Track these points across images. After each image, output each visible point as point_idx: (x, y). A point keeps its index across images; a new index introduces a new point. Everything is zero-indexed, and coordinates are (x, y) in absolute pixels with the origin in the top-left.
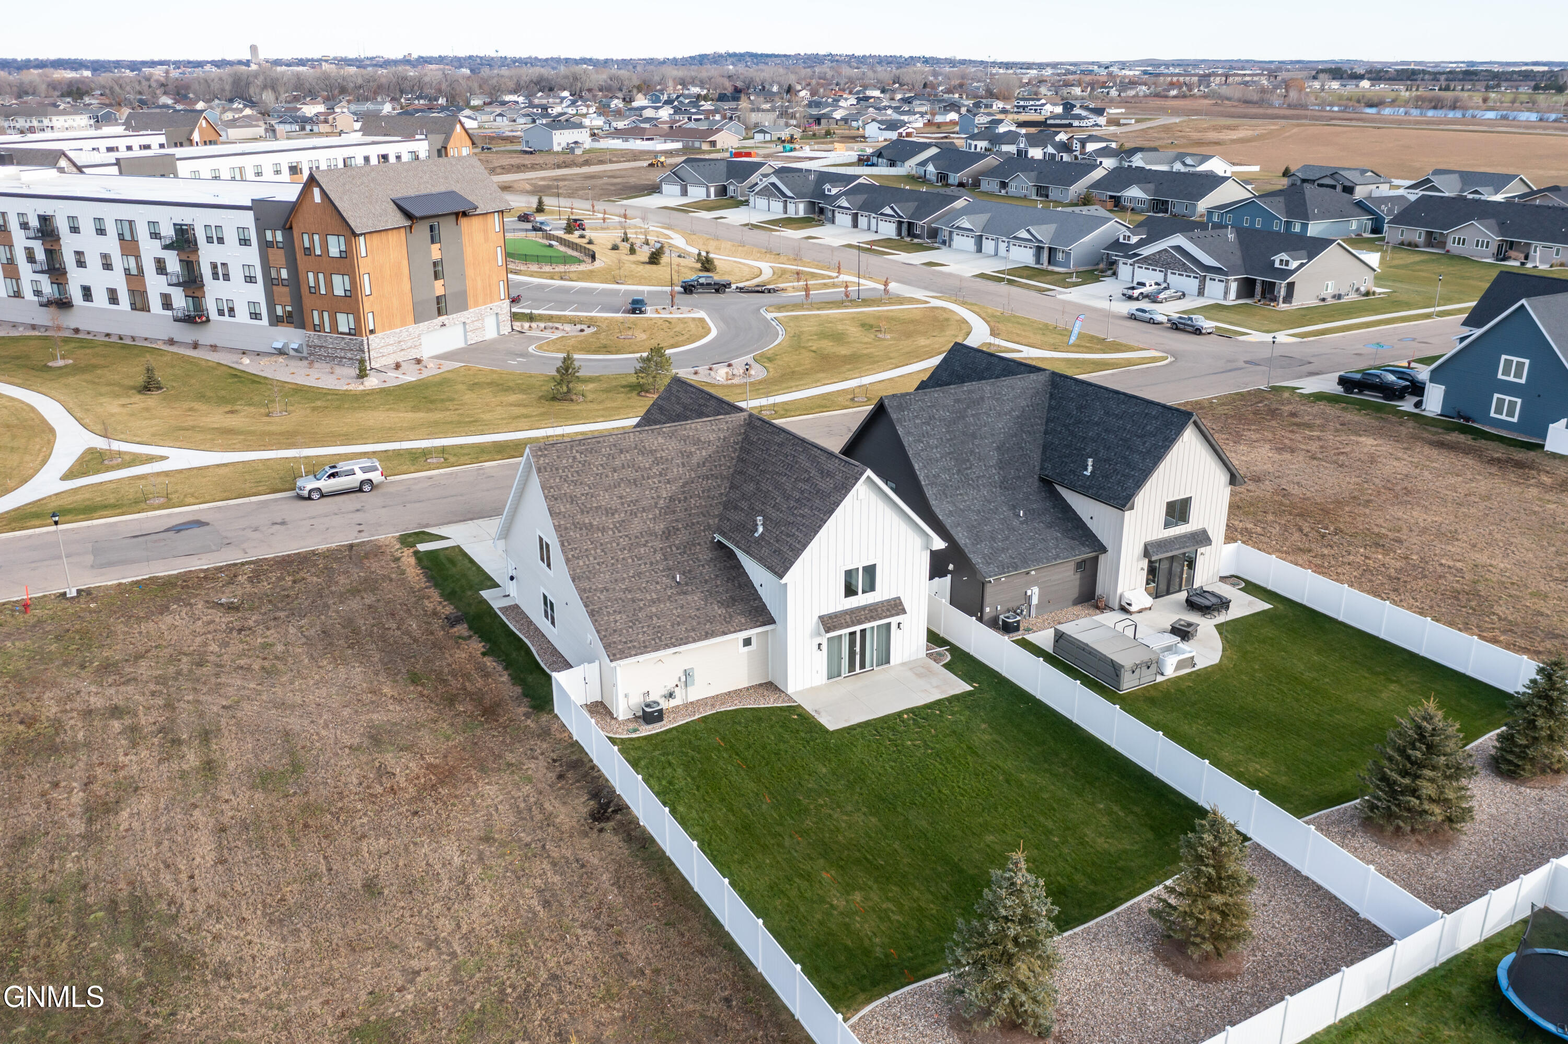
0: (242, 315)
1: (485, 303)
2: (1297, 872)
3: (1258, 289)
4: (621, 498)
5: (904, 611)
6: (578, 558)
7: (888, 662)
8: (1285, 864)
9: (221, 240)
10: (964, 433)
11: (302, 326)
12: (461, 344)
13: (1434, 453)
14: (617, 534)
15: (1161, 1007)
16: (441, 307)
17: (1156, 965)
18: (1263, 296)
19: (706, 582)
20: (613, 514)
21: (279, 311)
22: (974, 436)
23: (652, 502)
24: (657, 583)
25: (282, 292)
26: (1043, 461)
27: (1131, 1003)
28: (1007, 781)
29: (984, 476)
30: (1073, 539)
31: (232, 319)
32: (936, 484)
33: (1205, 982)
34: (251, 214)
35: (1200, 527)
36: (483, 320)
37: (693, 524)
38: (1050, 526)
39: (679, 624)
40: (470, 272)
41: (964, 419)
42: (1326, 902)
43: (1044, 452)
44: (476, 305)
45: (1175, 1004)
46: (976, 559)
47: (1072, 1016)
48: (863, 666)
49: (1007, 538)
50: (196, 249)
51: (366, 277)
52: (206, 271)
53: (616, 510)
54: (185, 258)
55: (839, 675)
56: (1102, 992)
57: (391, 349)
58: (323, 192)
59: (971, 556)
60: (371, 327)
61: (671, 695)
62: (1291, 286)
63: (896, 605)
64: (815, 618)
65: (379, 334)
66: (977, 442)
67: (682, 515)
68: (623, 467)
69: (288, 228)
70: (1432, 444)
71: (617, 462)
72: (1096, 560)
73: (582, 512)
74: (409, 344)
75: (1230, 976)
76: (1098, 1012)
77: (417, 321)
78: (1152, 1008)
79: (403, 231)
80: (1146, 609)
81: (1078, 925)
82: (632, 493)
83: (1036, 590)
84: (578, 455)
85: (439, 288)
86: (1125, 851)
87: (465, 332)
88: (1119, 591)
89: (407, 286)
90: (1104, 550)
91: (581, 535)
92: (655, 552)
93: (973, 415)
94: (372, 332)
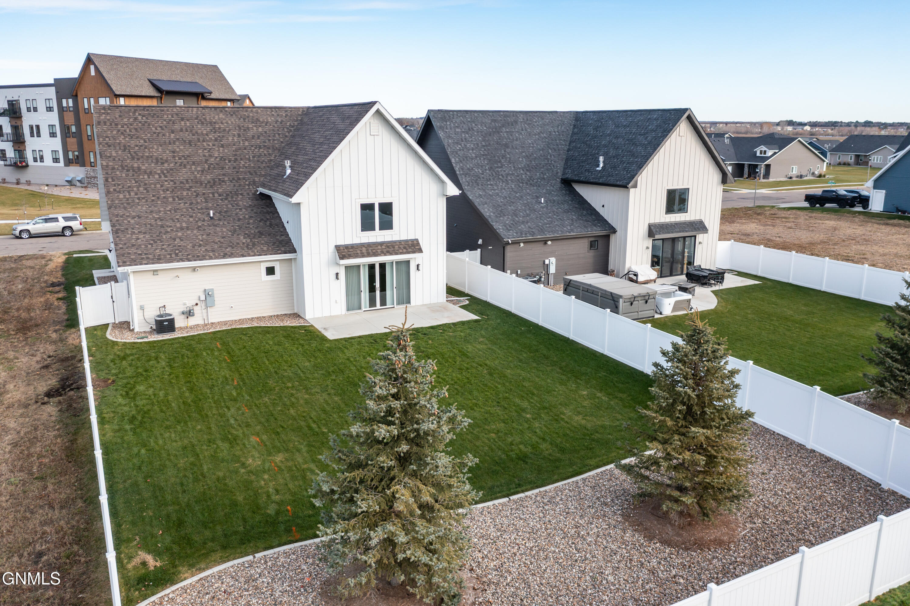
0: (48, 161)
2: (801, 447)
3: (746, 170)
4: (174, 152)
5: (420, 251)
6: (119, 192)
7: (409, 302)
8: (786, 439)
9: (35, 110)
10: (498, 143)
11: (83, 165)
13: (884, 227)
14: (163, 178)
15: (622, 575)
17: (624, 530)
18: (749, 176)
19: (239, 220)
20: (162, 163)
21: (71, 157)
23: (204, 159)
24: (191, 217)
25: (72, 141)
26: (565, 169)
27: (583, 572)
28: (491, 374)
29: (513, 174)
30: (586, 221)
31: (42, 164)
32: (469, 175)
33: (687, 549)
34: (53, 89)
35: (698, 218)
37: (239, 179)
38: (566, 211)
39: (200, 245)
41: (498, 133)
42: (839, 472)
43: (566, 163)
45: (644, 574)
46: (498, 226)
47: (497, 584)
48: (383, 302)
49: (528, 215)
50: (20, 117)
52: (26, 131)
53: (166, 161)
54: (14, 124)
55: (360, 308)
56: (546, 558)
58: (97, 69)
59: (493, 224)
61: (190, 314)
62: (768, 167)
63: (413, 245)
64: (332, 248)
66: (508, 150)
67: (230, 171)
68: (181, 130)
69: (75, 97)
70: (878, 224)
71: (177, 127)
72: (607, 237)
73: (133, 158)
75: (719, 543)
76: (534, 582)
78: (611, 578)
79: (155, 100)
80: (651, 280)
81: (532, 488)
82: (183, 149)
83: (553, 260)
84: (140, 117)
86: (603, 427)
88: (627, 266)
90: (614, 231)
91: (127, 175)
92: (197, 196)
93: (507, 132)
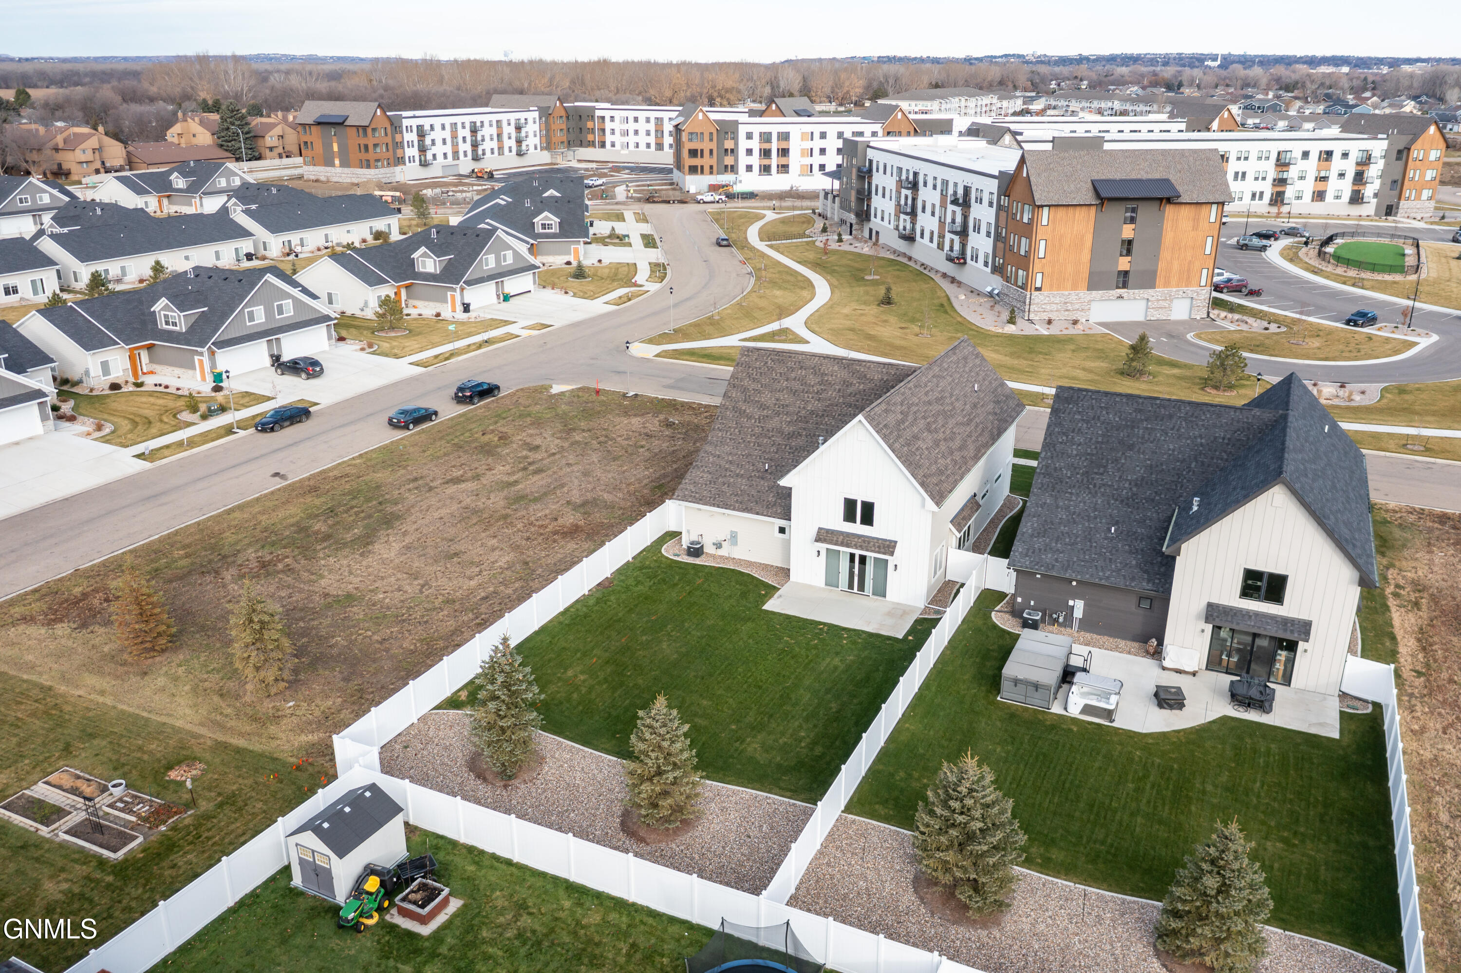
0: (981, 262)
1: (1178, 286)
5: (898, 554)
7: (884, 596)
9: (981, 201)
12: (1140, 318)
14: (757, 424)
16: (1124, 279)
20: (764, 409)
21: (997, 262)
22: (1131, 447)
23: (798, 410)
25: (1001, 247)
29: (1111, 486)
30: (1145, 572)
31: (976, 264)
34: (997, 182)
36: (1171, 301)
38: (1133, 553)
40: (1165, 255)
43: (1202, 487)
44: (1167, 284)
48: (861, 588)
50: (969, 207)
51: (1043, 243)
53: (768, 407)
54: (964, 212)
55: (838, 585)
57: (1054, 307)
60: (1038, 285)
61: (719, 546)
63: (889, 546)
64: (816, 529)
65: (1045, 292)
69: (1010, 196)
74: (1077, 306)
77: (1090, 288)
79: (1093, 209)
85: (1124, 263)
87: (1147, 308)
89: (1086, 256)
92: (772, 445)
94: (1038, 289)
